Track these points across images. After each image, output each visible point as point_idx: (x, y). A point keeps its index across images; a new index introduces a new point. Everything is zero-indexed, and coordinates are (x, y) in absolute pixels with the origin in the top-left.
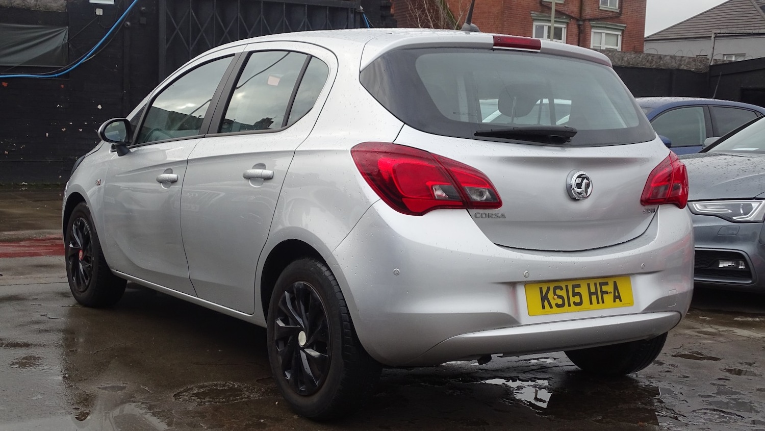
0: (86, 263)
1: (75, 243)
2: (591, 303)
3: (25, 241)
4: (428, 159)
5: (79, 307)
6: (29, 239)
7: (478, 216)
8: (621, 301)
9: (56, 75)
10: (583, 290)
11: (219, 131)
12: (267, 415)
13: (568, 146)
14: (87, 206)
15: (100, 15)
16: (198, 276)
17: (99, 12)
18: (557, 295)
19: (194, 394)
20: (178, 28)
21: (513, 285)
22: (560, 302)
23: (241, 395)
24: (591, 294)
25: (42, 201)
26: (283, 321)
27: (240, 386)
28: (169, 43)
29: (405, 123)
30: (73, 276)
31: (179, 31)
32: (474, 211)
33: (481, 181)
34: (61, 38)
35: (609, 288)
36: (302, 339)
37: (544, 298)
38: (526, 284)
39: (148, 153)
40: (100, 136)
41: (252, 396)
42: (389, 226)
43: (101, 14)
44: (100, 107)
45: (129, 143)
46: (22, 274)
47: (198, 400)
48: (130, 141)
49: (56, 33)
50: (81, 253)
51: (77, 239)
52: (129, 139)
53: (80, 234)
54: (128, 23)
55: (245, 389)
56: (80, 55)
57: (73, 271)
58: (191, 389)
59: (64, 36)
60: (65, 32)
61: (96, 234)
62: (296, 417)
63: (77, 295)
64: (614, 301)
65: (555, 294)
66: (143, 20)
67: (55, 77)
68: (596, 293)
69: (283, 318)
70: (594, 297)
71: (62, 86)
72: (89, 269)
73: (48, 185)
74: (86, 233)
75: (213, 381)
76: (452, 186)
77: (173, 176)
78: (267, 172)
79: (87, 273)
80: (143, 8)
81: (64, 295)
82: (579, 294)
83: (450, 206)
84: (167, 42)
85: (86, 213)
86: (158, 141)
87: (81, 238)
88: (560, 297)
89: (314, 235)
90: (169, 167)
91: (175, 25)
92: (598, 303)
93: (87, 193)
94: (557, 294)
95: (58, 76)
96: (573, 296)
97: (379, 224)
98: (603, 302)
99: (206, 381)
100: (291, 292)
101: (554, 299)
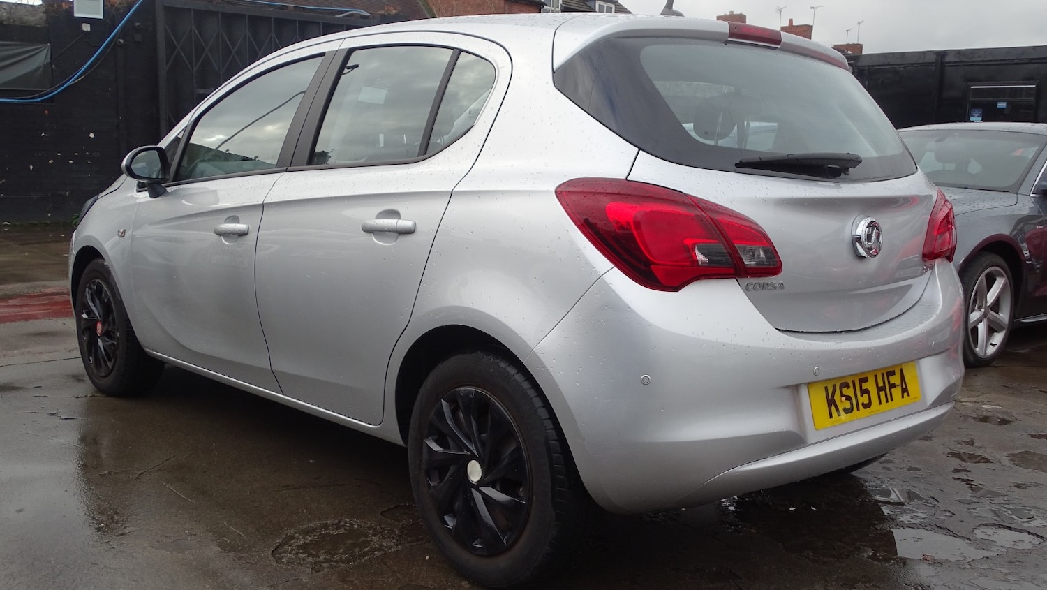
0: (107, 339)
1: (89, 312)
2: (880, 403)
3: (15, 298)
4: (684, 204)
5: (101, 397)
6: (19, 296)
7: (751, 287)
8: (908, 395)
9: (39, 99)
10: (870, 386)
11: (310, 163)
12: (423, 584)
13: (845, 181)
14: (105, 263)
15: (87, 31)
16: (283, 365)
17: (86, 27)
18: (845, 396)
19: (300, 547)
20: (178, 47)
21: (795, 388)
22: (848, 405)
23: (368, 542)
24: (879, 389)
25: (30, 244)
26: (437, 442)
27: (361, 526)
28: (170, 63)
29: (640, 149)
30: (90, 355)
31: (180, 50)
32: (746, 281)
33: (756, 236)
34: (42, 57)
35: (895, 379)
36: (475, 471)
37: (831, 402)
38: (809, 385)
39: (196, 194)
40: (124, 170)
41: (385, 544)
42: (631, 309)
43: (89, 30)
44: (92, 135)
45: (165, 180)
46: (16, 347)
47: (310, 559)
48: (167, 177)
49: (36, 52)
50: (99, 327)
51: (93, 308)
52: (165, 175)
53: (98, 302)
54: (121, 41)
55: (371, 532)
56: (67, 76)
57: (88, 349)
58: (293, 537)
59: (44, 56)
60: (46, 50)
61: (121, 302)
62: (465, 583)
63: (97, 381)
64: (903, 397)
65: (842, 395)
66: (138, 38)
67: (37, 102)
68: (883, 389)
69: (437, 437)
70: (882, 394)
71: (47, 112)
72: (113, 348)
73: (35, 225)
74: (106, 300)
75: (320, 519)
76: (721, 245)
77: (241, 226)
78: (404, 223)
79: (110, 352)
80: (137, 24)
81: (77, 378)
82: (866, 392)
83: (714, 275)
84: (167, 62)
85: (105, 273)
86: (204, 177)
87: (99, 307)
88: (848, 398)
89: (498, 320)
90: (233, 214)
91: (176, 43)
92: (887, 402)
93: (105, 246)
94: (845, 393)
95: (41, 101)
96: (862, 395)
97: (614, 305)
98: (892, 400)
99: (310, 521)
100: (453, 401)
101: (842, 402)
